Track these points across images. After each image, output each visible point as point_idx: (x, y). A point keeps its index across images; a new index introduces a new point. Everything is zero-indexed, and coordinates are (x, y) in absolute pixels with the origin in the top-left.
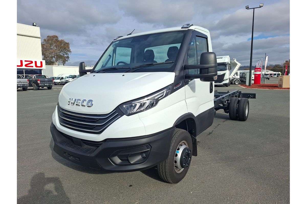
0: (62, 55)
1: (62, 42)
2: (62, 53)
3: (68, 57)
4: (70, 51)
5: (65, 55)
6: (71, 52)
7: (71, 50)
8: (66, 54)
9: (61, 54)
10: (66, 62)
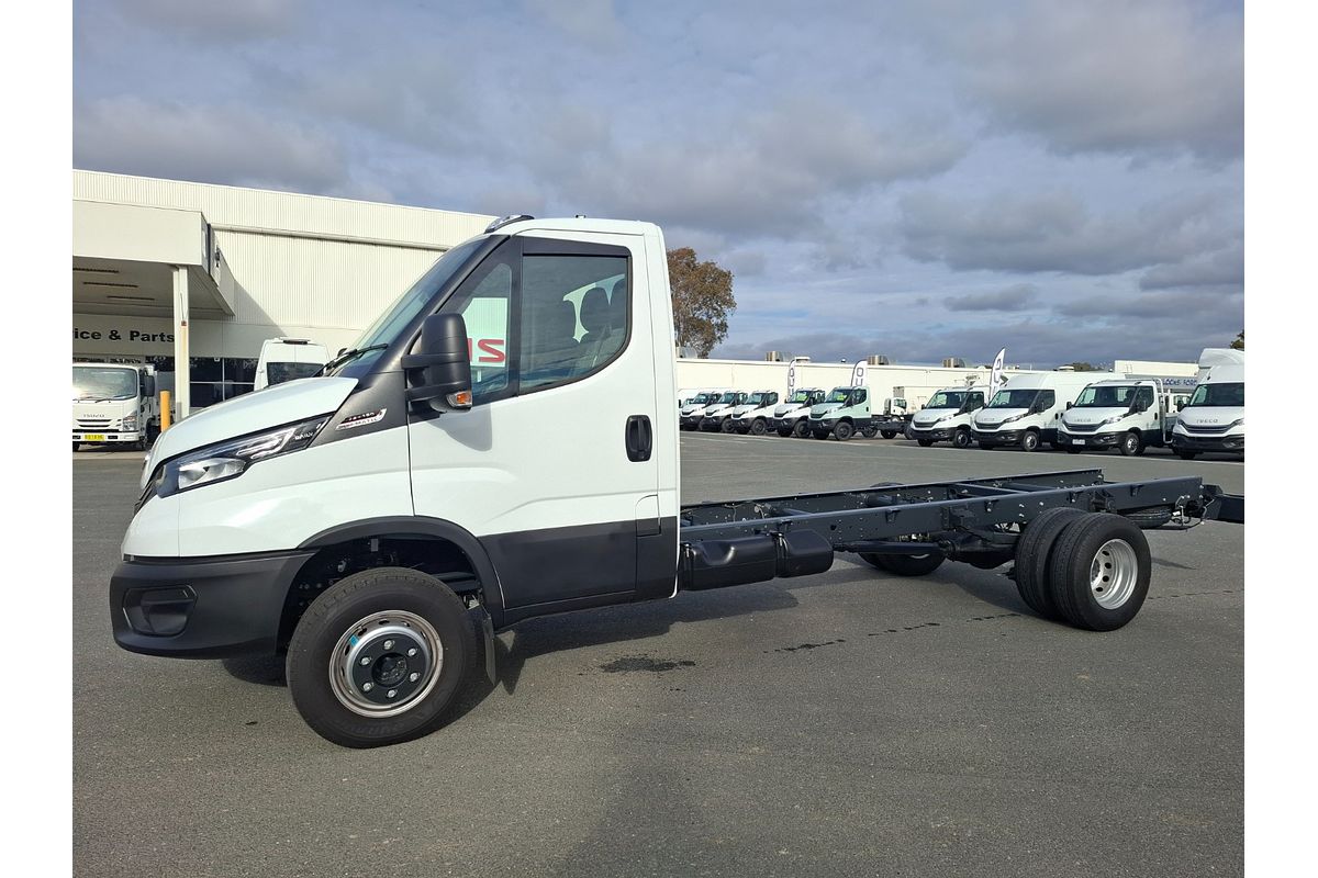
0: (705, 318)
1: (709, 269)
2: (704, 310)
3: (723, 327)
4: (730, 303)
5: (715, 320)
6: (733, 305)
7: (735, 300)
8: (719, 316)
9: (701, 315)
10: (717, 345)
